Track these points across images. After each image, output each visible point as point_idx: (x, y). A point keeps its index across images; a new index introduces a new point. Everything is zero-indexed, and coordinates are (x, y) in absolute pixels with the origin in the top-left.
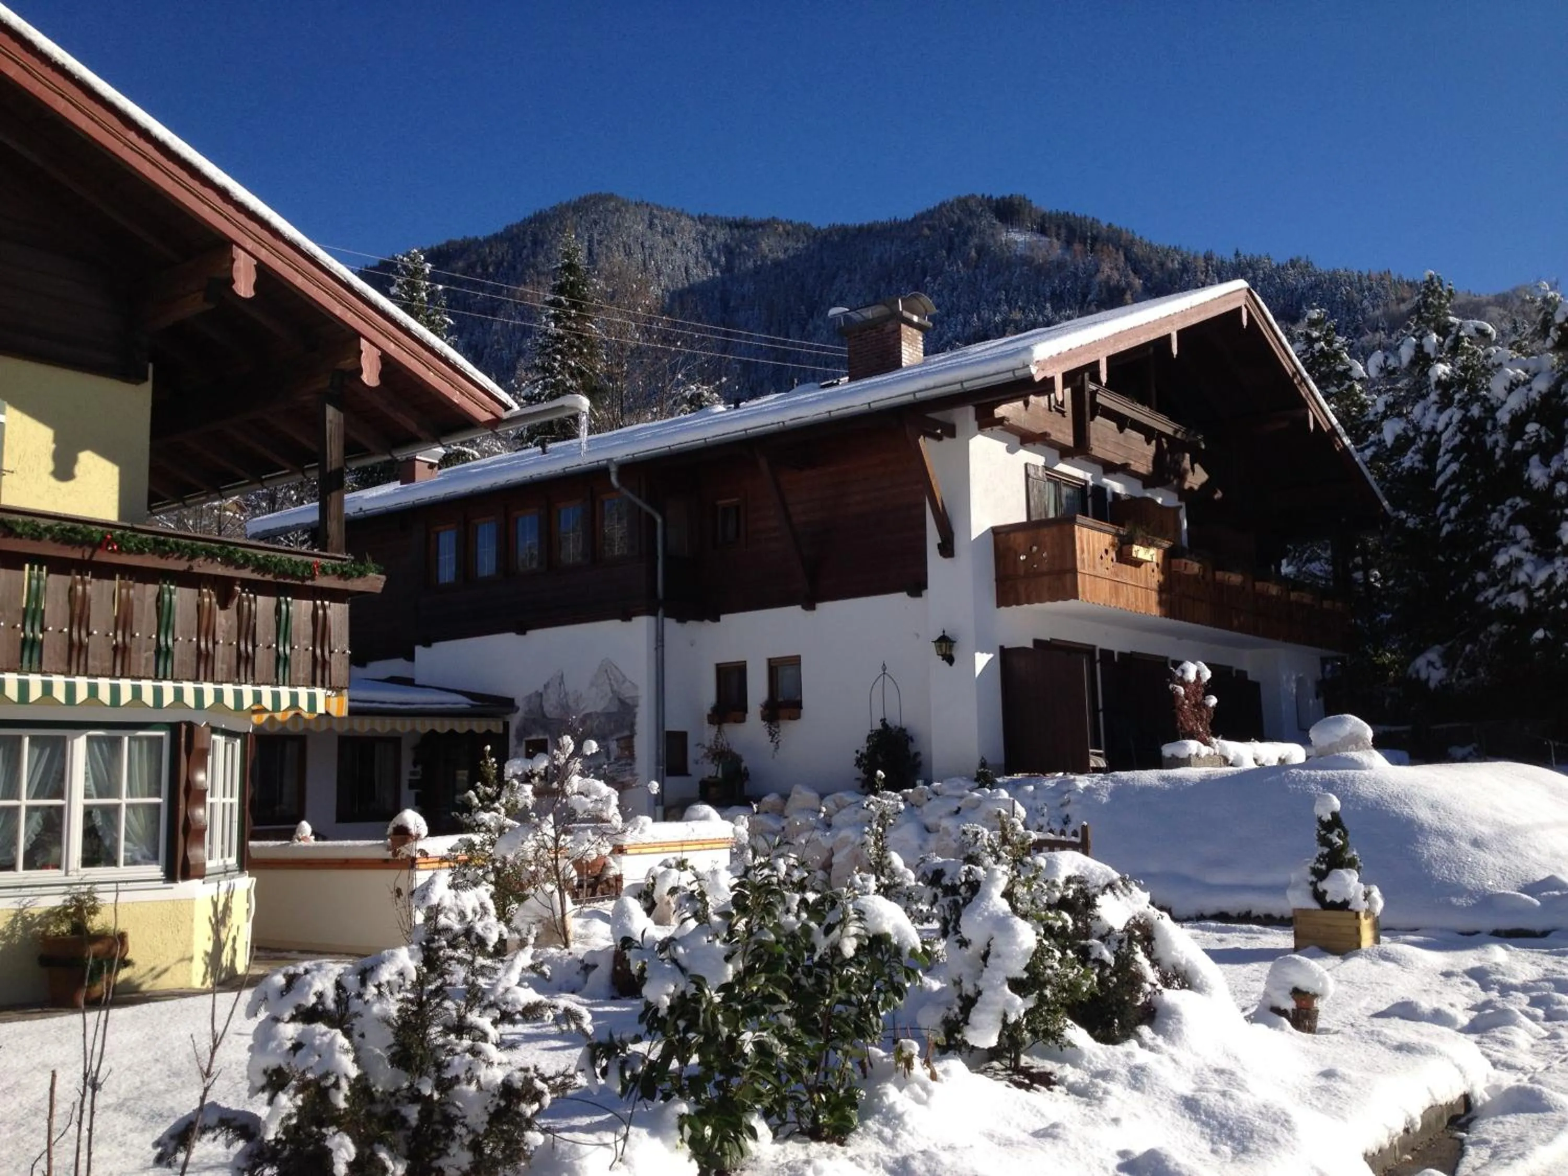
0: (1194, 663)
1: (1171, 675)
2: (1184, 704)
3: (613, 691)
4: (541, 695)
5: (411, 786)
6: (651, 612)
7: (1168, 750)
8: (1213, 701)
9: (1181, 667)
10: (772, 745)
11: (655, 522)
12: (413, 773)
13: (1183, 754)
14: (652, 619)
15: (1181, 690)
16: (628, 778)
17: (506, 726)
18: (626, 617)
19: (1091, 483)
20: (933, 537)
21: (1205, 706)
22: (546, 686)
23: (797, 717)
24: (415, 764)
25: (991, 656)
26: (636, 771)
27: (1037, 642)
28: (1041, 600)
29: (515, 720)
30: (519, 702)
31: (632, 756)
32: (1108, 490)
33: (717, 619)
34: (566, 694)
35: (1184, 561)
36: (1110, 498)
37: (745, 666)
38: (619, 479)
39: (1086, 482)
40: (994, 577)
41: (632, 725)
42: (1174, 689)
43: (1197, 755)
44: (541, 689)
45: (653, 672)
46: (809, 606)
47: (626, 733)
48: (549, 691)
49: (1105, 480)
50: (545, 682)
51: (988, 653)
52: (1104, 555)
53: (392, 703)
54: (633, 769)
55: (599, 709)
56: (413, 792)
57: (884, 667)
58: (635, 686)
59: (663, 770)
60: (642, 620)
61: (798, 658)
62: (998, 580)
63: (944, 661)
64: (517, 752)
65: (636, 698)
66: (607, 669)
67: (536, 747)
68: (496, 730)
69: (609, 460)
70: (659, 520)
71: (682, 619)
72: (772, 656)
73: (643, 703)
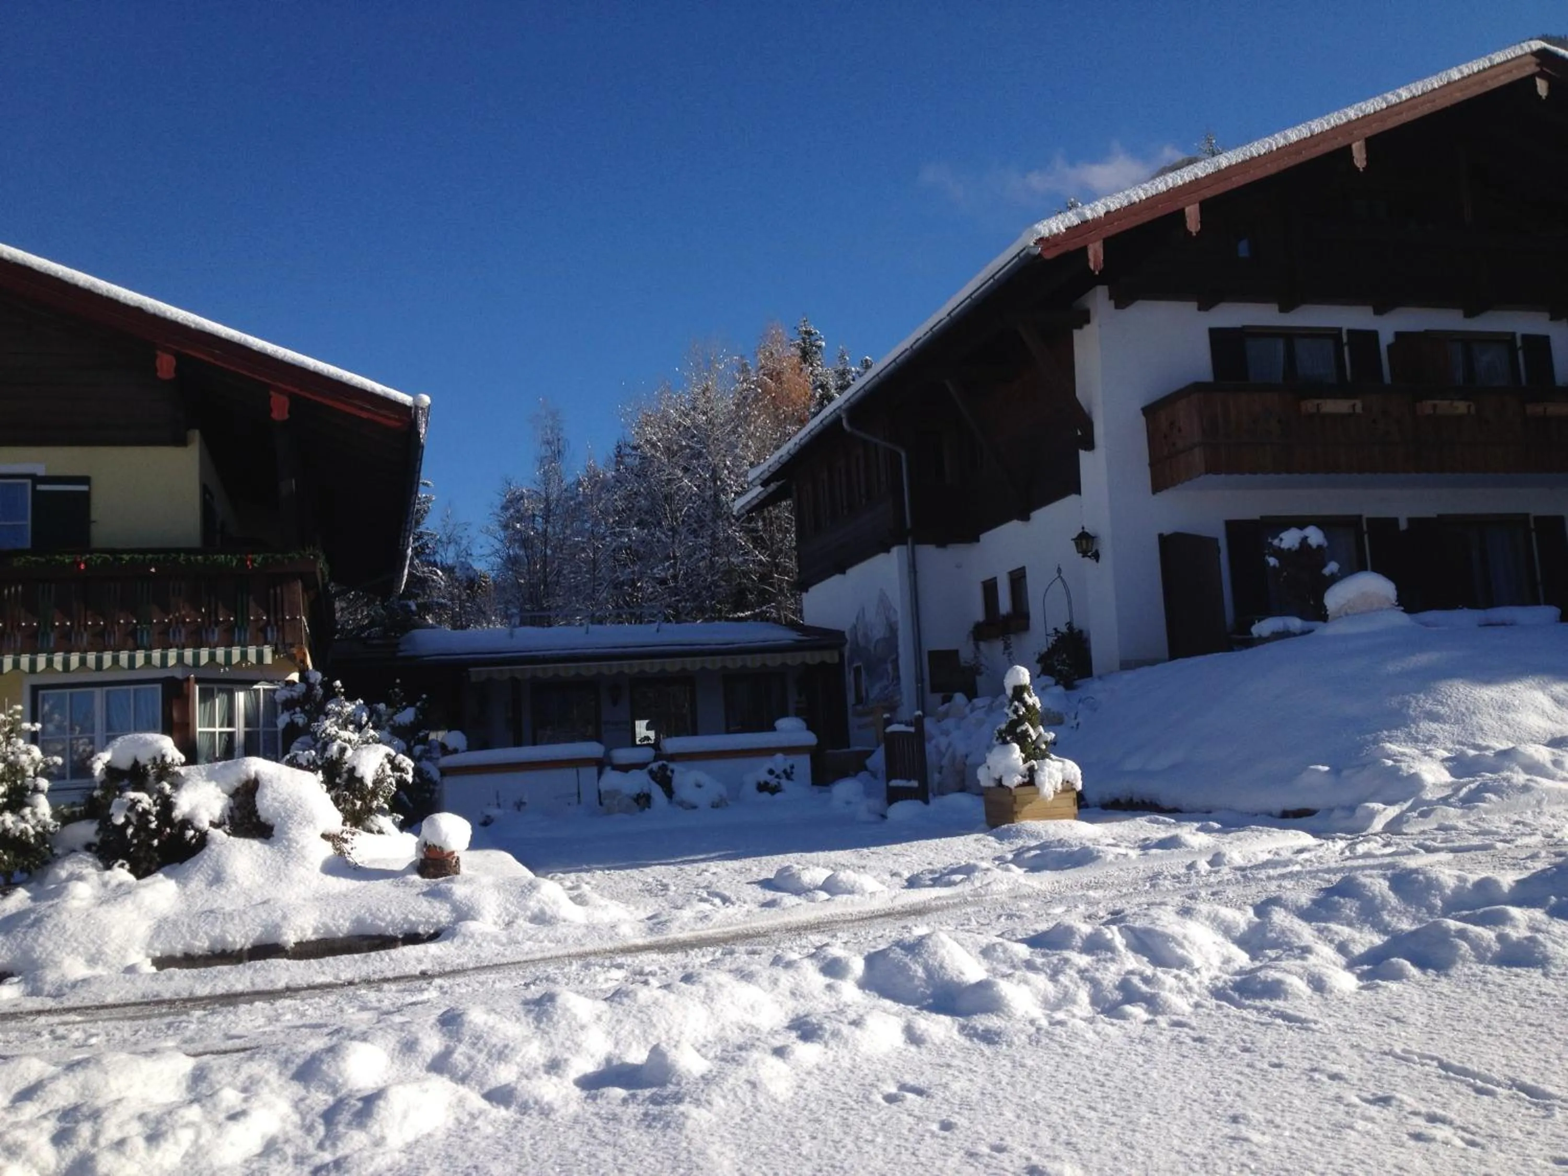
3: (886, 618)
4: (856, 627)
6: (902, 541)
7: (1257, 628)
11: (900, 456)
14: (903, 548)
17: (842, 656)
18: (887, 550)
19: (1345, 329)
20: (1077, 431)
22: (857, 618)
23: (1026, 628)
24: (799, 694)
29: (846, 651)
30: (848, 636)
31: (898, 678)
33: (978, 540)
34: (866, 625)
37: (997, 582)
38: (850, 422)
39: (1339, 329)
40: (1148, 460)
44: (855, 622)
46: (1025, 516)
47: (894, 656)
48: (859, 622)
50: (856, 616)
54: (900, 690)
55: (881, 635)
57: (1059, 570)
58: (895, 611)
59: (922, 688)
60: (895, 550)
61: (1023, 568)
62: (1151, 465)
63: (1087, 559)
64: (850, 678)
65: (896, 622)
66: (883, 601)
67: (857, 671)
68: (837, 660)
69: (839, 408)
70: (903, 455)
71: (941, 543)
72: (1010, 570)
73: (900, 626)
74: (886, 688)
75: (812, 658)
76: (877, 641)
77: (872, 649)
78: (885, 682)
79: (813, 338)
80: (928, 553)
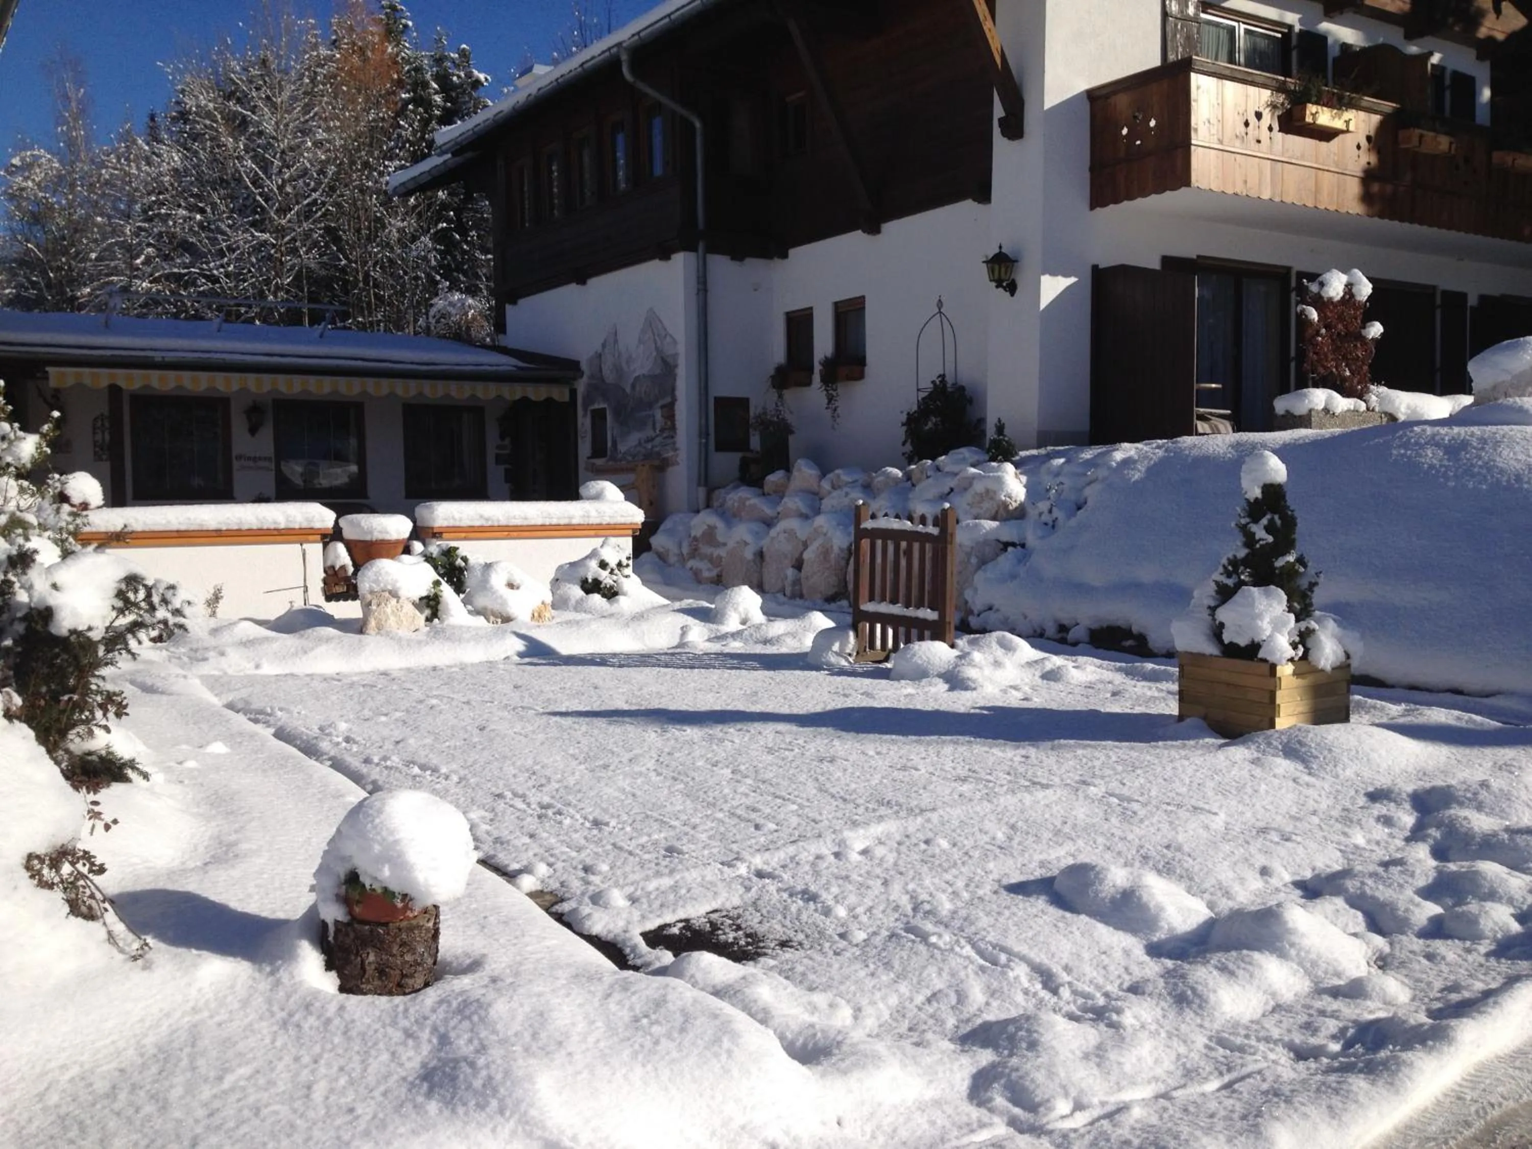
0: (1344, 272)
1: (1302, 291)
2: (1318, 333)
3: (657, 348)
4: (600, 355)
5: (499, 459)
6: (690, 247)
7: (1281, 405)
8: (1376, 330)
9: (1320, 279)
10: (829, 411)
11: (692, 126)
12: (498, 447)
13: (1300, 409)
14: (691, 256)
15: (1314, 315)
16: (671, 454)
17: (573, 393)
18: (665, 255)
19: (1297, 28)
20: (998, 111)
21: (1362, 339)
22: (604, 346)
23: (860, 376)
24: (502, 437)
25: (1072, 280)
26: (678, 445)
27: (1167, 261)
28: (1144, 193)
29: (581, 386)
30: (584, 366)
31: (673, 428)
32: (1330, 41)
33: (785, 256)
34: (620, 354)
35: (1418, 131)
36: (1334, 52)
37: (812, 315)
38: (633, 69)
39: (1290, 27)
40: (1088, 164)
41: (673, 389)
42: (1303, 311)
43: (1326, 410)
44: (600, 349)
45: (694, 322)
46: (873, 229)
47: (668, 400)
48: (606, 351)
49: (1326, 26)
50: (602, 341)
51: (1066, 275)
52: (1253, 120)
53: (412, 363)
54: (674, 443)
55: (645, 371)
56: (501, 468)
57: (940, 304)
58: (675, 342)
59: (707, 444)
60: (679, 258)
61: (862, 299)
62: (1092, 169)
63: (1001, 290)
64: (584, 423)
65: (675, 356)
66: (652, 322)
67: (599, 417)
68: (566, 398)
69: (619, 45)
70: (698, 125)
71: (738, 255)
72: (838, 299)
73: (682, 362)
74: (650, 440)
75: (537, 393)
76: (637, 378)
77: (628, 390)
78: (650, 433)
79: (398, 15)
80: (720, 265)
